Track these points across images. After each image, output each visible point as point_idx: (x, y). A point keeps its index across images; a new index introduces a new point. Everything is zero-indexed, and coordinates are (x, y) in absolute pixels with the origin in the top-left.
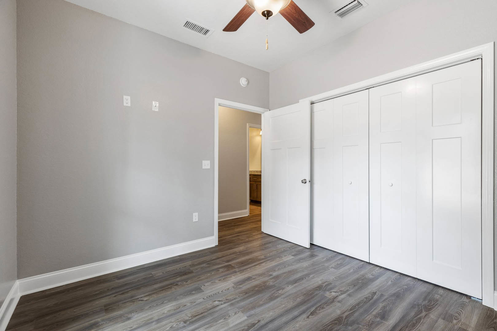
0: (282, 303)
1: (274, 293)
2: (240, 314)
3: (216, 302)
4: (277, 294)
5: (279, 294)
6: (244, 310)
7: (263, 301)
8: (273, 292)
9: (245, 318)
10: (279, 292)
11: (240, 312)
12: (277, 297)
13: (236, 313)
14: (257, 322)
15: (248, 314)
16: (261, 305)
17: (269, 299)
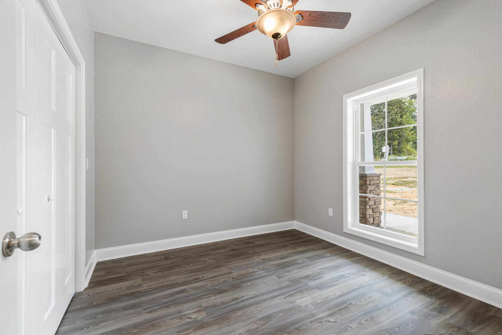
0: (259, 311)
1: (264, 324)
2: (303, 305)
3: (332, 321)
4: (259, 323)
5: (257, 324)
6: (299, 309)
7: (279, 316)
8: (263, 327)
9: (297, 301)
10: (257, 325)
11: (303, 307)
12: (261, 319)
13: (307, 306)
14: (287, 298)
15: (295, 304)
16: (281, 311)
17: (270, 318)
